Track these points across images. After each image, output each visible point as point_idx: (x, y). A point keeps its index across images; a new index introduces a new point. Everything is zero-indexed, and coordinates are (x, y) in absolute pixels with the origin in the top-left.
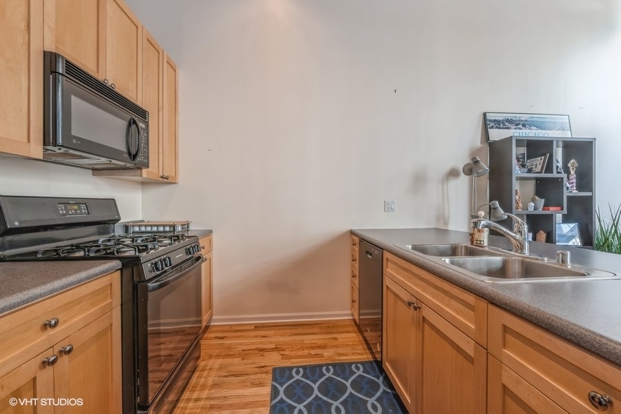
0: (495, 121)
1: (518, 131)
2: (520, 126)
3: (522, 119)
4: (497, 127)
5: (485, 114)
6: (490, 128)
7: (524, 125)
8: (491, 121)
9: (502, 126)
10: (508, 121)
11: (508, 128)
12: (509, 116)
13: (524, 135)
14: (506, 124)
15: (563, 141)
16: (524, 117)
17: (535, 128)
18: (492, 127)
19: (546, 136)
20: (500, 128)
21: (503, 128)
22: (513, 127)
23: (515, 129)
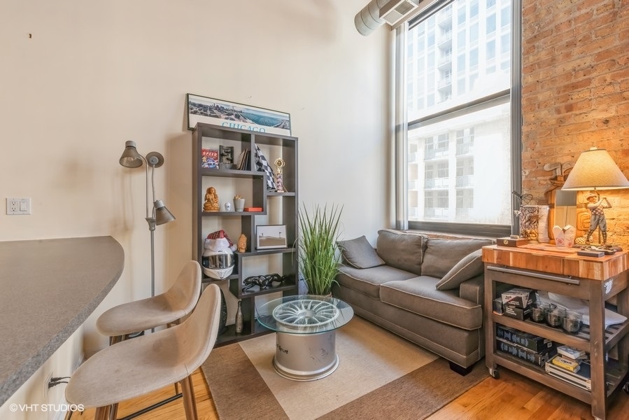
0: (200, 105)
1: (229, 121)
2: (233, 117)
3: (236, 109)
4: (202, 113)
5: (188, 95)
6: (192, 113)
7: (238, 117)
8: (194, 105)
9: (209, 112)
10: (217, 108)
11: (217, 117)
12: (220, 104)
13: (236, 127)
14: (215, 111)
15: (283, 139)
16: (238, 108)
17: (251, 121)
18: (195, 113)
19: (262, 131)
20: (206, 115)
21: (210, 116)
22: (223, 116)
23: (226, 119)
